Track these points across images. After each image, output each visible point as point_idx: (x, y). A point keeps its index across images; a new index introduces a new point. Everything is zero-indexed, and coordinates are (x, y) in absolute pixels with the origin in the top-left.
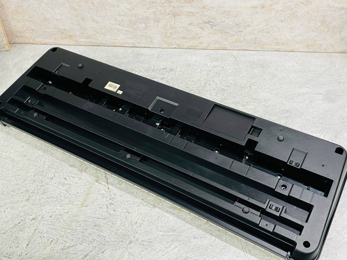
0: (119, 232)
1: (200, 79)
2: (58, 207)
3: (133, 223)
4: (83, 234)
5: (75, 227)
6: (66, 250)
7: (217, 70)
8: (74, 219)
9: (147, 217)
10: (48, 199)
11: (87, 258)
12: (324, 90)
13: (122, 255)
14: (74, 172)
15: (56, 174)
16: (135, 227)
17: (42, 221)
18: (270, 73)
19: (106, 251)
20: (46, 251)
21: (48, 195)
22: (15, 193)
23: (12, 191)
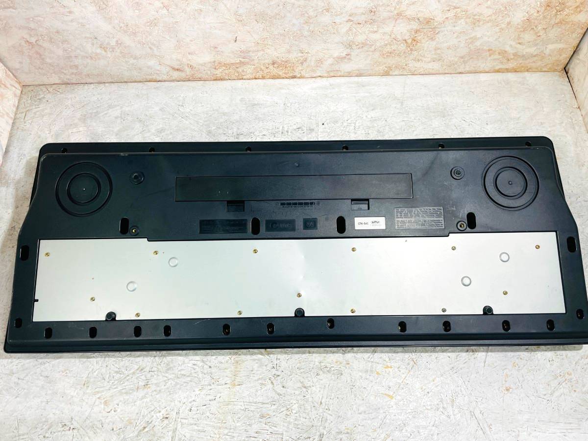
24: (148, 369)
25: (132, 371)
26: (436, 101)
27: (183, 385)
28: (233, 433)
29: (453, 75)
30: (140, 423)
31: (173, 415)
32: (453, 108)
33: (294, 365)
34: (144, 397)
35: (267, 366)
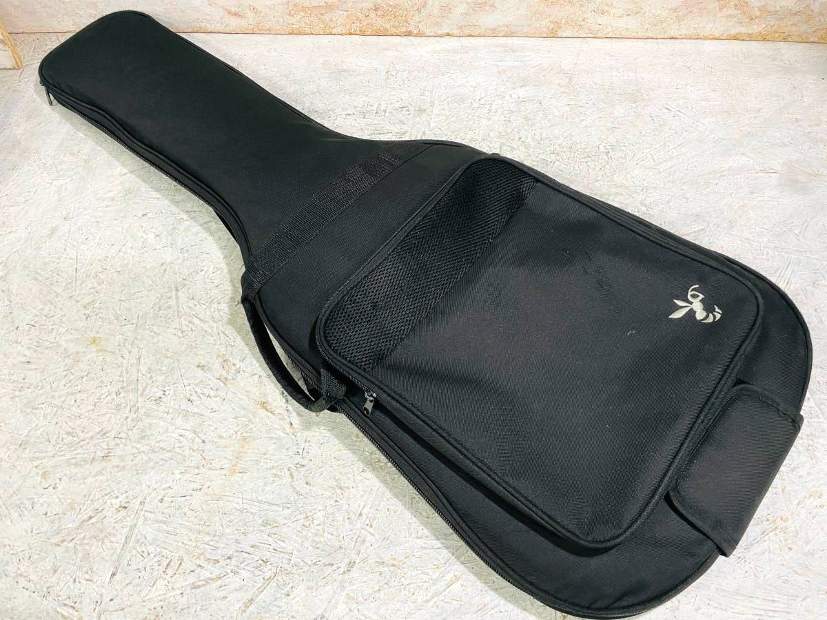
0: (322, 540)
1: (489, 135)
2: (178, 476)
3: (352, 516)
4: (239, 545)
5: (220, 528)
6: (202, 589)
7: (529, 111)
8: (215, 505)
9: (384, 499)
10: (154, 454)
11: (252, 608)
12: (781, 162)
13: (333, 601)
14: (209, 382)
15: (167, 388)
16: (359, 525)
17: (143, 513)
18: (651, 117)
19: (295, 592)
20: (156, 591)
21: (153, 444)
22: (75, 439)
23: (69, 433)
24: (113, 434)
25: (90, 435)
26: (626, 78)
27: (157, 463)
28: (218, 542)
29: (659, 40)
30: (85, 510)
31: (135, 504)
32: (652, 90)
33: (329, 453)
34: (100, 473)
35: (290, 450)
